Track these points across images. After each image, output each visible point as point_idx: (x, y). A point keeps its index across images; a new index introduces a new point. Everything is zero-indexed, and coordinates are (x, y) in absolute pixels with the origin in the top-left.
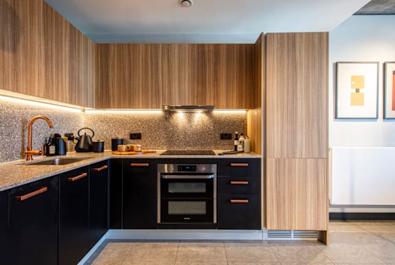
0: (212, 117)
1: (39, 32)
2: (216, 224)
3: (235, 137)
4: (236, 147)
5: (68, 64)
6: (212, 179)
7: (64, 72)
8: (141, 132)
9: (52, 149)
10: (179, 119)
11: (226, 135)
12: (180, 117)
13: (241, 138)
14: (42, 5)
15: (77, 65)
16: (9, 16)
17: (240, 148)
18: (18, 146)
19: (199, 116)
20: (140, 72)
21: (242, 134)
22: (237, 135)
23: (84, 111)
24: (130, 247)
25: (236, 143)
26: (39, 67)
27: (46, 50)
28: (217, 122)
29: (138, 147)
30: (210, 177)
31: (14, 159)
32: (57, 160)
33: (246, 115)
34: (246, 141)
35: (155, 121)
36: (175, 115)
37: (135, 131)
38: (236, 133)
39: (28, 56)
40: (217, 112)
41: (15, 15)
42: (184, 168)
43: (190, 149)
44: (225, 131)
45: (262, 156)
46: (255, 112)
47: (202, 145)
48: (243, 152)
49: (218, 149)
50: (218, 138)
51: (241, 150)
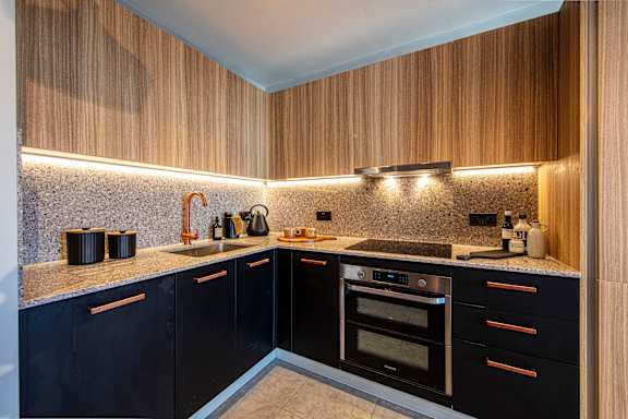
0: (452, 184)
1: (178, 86)
2: (451, 398)
3: (503, 221)
4: (506, 243)
5: (224, 123)
6: (442, 306)
7: (218, 134)
8: (331, 210)
9: (219, 232)
10: (389, 190)
11: (483, 216)
12: (391, 185)
13: (520, 225)
14: (182, 49)
15: (239, 123)
16: (131, 67)
17: (516, 246)
18: (178, 228)
19: (425, 182)
20: (322, 120)
21: (523, 217)
22: (508, 218)
23: (265, 183)
24: (300, 383)
25: (505, 234)
26: (178, 129)
27: (189, 106)
28: (463, 193)
29: (311, 232)
30: (438, 301)
31: (172, 242)
32: (221, 245)
33: (535, 177)
34: (533, 231)
35: (351, 193)
36: (382, 182)
37: (324, 209)
38: (507, 213)
39: (162, 116)
40: (461, 174)
41: (139, 66)
42: (384, 277)
43: (408, 239)
44: (482, 208)
45: (582, 275)
46: (561, 168)
47: (431, 233)
48: (525, 254)
49: (463, 242)
50: (467, 223)
51: (520, 250)
